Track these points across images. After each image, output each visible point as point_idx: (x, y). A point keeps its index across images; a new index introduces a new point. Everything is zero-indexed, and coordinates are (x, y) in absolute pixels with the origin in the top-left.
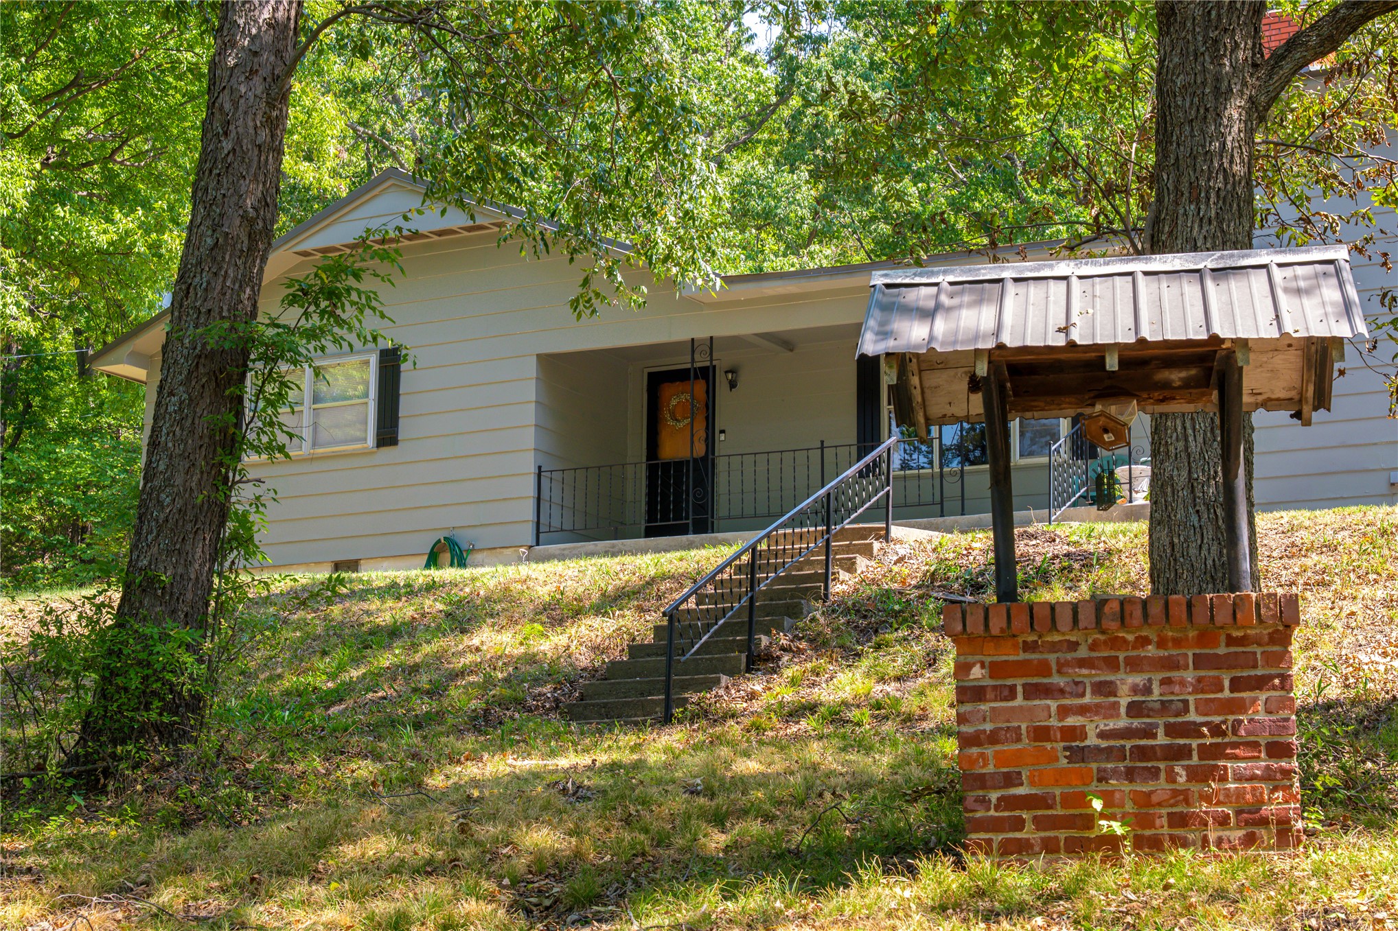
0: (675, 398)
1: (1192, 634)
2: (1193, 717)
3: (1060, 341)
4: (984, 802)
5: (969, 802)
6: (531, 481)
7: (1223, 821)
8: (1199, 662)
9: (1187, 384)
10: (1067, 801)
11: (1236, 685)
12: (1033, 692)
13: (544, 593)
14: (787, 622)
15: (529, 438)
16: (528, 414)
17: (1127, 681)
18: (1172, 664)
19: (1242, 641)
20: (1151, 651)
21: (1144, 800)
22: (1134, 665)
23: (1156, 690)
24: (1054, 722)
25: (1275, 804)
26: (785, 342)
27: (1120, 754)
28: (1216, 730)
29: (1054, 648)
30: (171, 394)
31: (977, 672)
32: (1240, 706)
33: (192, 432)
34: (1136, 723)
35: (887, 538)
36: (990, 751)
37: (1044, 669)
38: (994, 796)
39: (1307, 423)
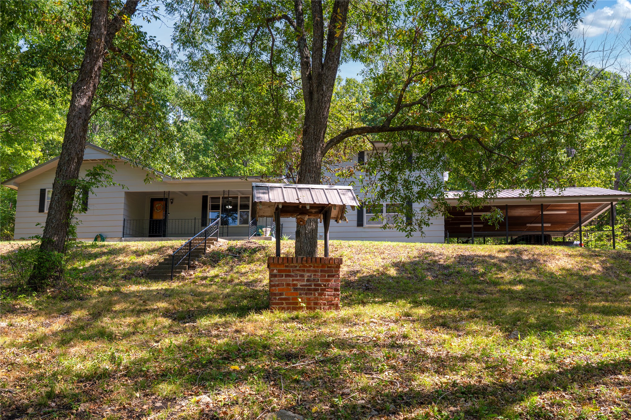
0: (157, 205)
1: (320, 265)
2: (320, 282)
3: (297, 202)
4: (275, 299)
5: (272, 299)
6: (122, 222)
7: (324, 304)
8: (321, 271)
9: (316, 213)
10: (293, 299)
11: (329, 276)
12: (286, 276)
13: (134, 249)
14: (196, 259)
15: (122, 212)
16: (122, 206)
17: (307, 275)
18: (316, 271)
19: (330, 267)
20: (312, 268)
21: (309, 299)
22: (308, 271)
23: (312, 276)
24: (291, 282)
25: (336, 301)
26: (185, 194)
27: (304, 290)
28: (325, 285)
29: (292, 267)
30: (56, 195)
31: (275, 271)
32: (329, 281)
33: (61, 205)
34: (308, 283)
35: (217, 241)
36: (277, 288)
37: (289, 271)
38: (277, 298)
39: (338, 222)
